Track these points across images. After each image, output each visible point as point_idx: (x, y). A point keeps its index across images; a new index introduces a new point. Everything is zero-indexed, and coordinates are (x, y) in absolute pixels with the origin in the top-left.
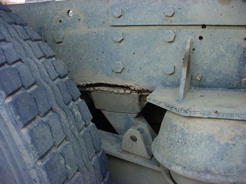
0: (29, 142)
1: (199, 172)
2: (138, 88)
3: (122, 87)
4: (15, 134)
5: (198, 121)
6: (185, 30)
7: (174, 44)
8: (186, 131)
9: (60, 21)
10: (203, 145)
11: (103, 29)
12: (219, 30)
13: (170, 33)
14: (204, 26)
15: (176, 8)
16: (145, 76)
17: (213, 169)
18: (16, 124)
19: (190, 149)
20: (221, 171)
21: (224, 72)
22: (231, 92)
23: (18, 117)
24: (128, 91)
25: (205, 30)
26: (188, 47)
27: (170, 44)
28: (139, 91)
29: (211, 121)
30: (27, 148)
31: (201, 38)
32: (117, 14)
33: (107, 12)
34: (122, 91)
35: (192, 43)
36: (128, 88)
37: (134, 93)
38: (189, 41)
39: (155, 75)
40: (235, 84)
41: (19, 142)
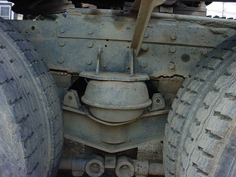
0: (40, 83)
1: (107, 105)
2: (71, 72)
3: (62, 71)
4: (34, 79)
5: (106, 82)
6: (98, 42)
7: (92, 48)
8: (101, 87)
9: (27, 32)
10: (108, 92)
11: (53, 39)
12: (115, 42)
13: (90, 43)
14: (108, 40)
15: (94, 30)
16: (76, 65)
17: (113, 103)
18: (34, 75)
19: (103, 95)
20: (117, 103)
21: (117, 64)
22: (121, 74)
23: (35, 73)
24: (66, 74)
25: (108, 42)
26: (99, 50)
27: (90, 49)
28: (72, 74)
29: (112, 82)
30: (39, 86)
31: (106, 46)
32: (62, 31)
33: (56, 29)
34: (62, 73)
35: (101, 48)
36: (65, 71)
37: (69, 75)
38: (100, 47)
39: (81, 65)
40: (123, 69)
41: (36, 83)
